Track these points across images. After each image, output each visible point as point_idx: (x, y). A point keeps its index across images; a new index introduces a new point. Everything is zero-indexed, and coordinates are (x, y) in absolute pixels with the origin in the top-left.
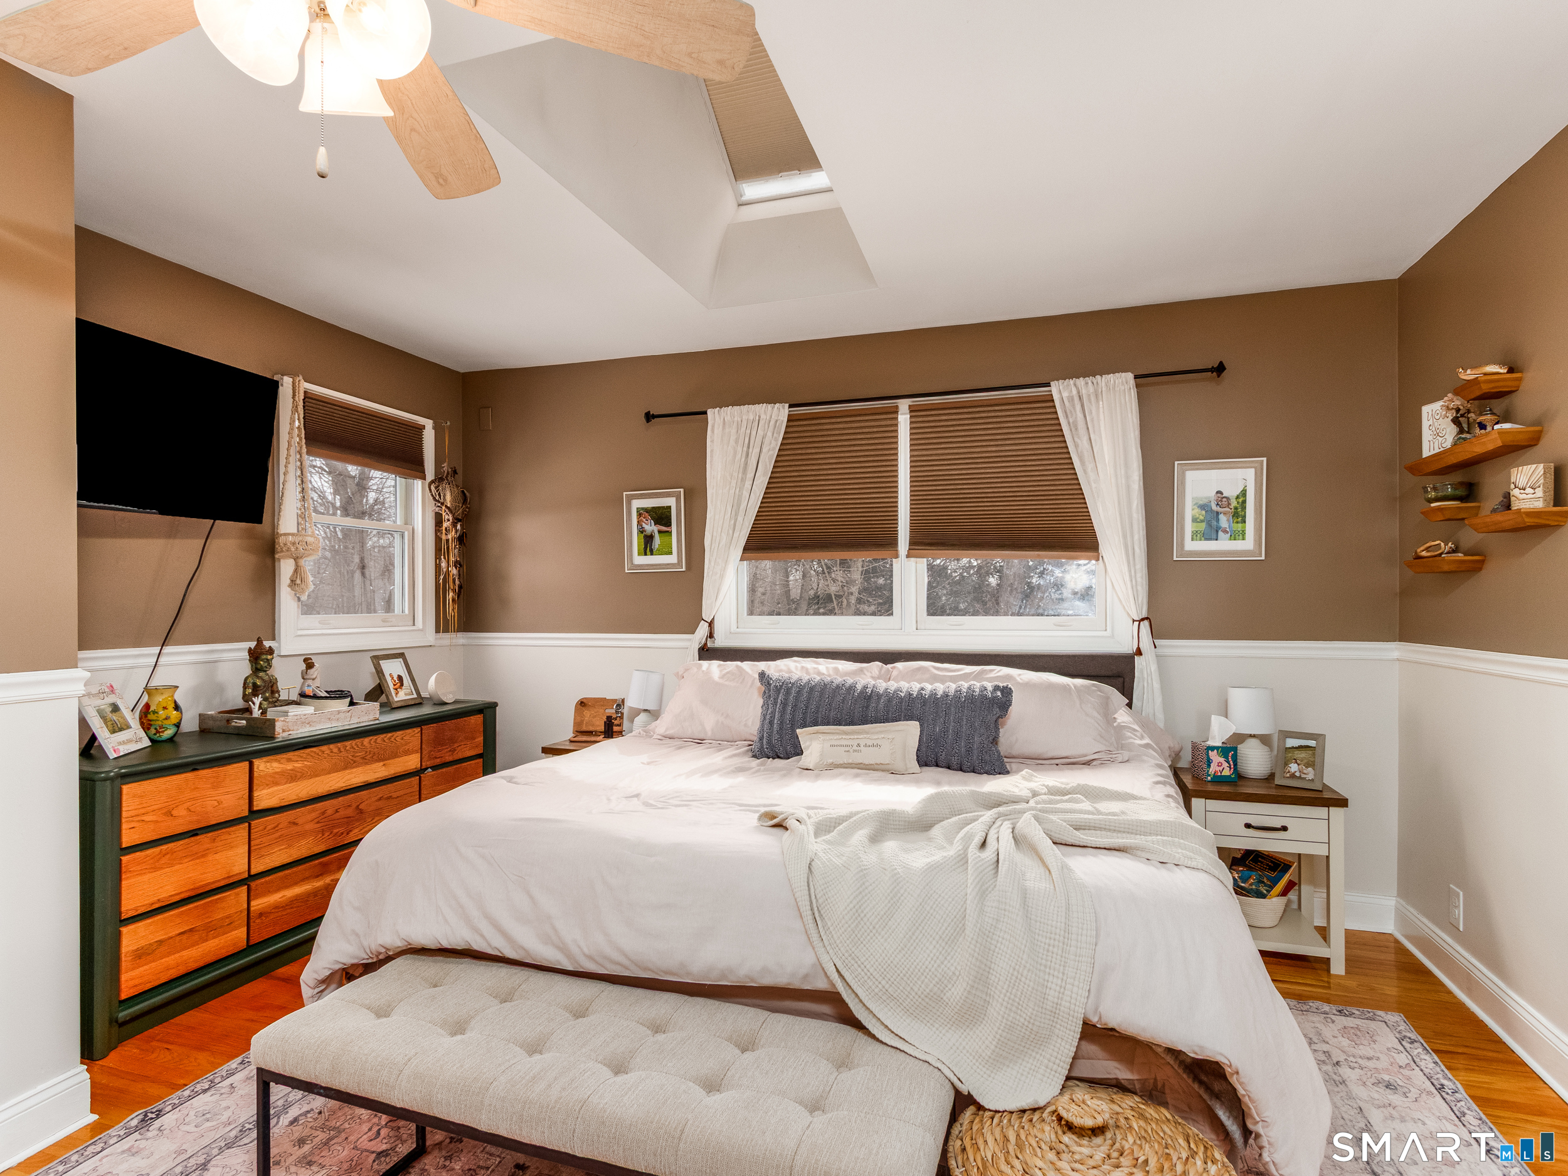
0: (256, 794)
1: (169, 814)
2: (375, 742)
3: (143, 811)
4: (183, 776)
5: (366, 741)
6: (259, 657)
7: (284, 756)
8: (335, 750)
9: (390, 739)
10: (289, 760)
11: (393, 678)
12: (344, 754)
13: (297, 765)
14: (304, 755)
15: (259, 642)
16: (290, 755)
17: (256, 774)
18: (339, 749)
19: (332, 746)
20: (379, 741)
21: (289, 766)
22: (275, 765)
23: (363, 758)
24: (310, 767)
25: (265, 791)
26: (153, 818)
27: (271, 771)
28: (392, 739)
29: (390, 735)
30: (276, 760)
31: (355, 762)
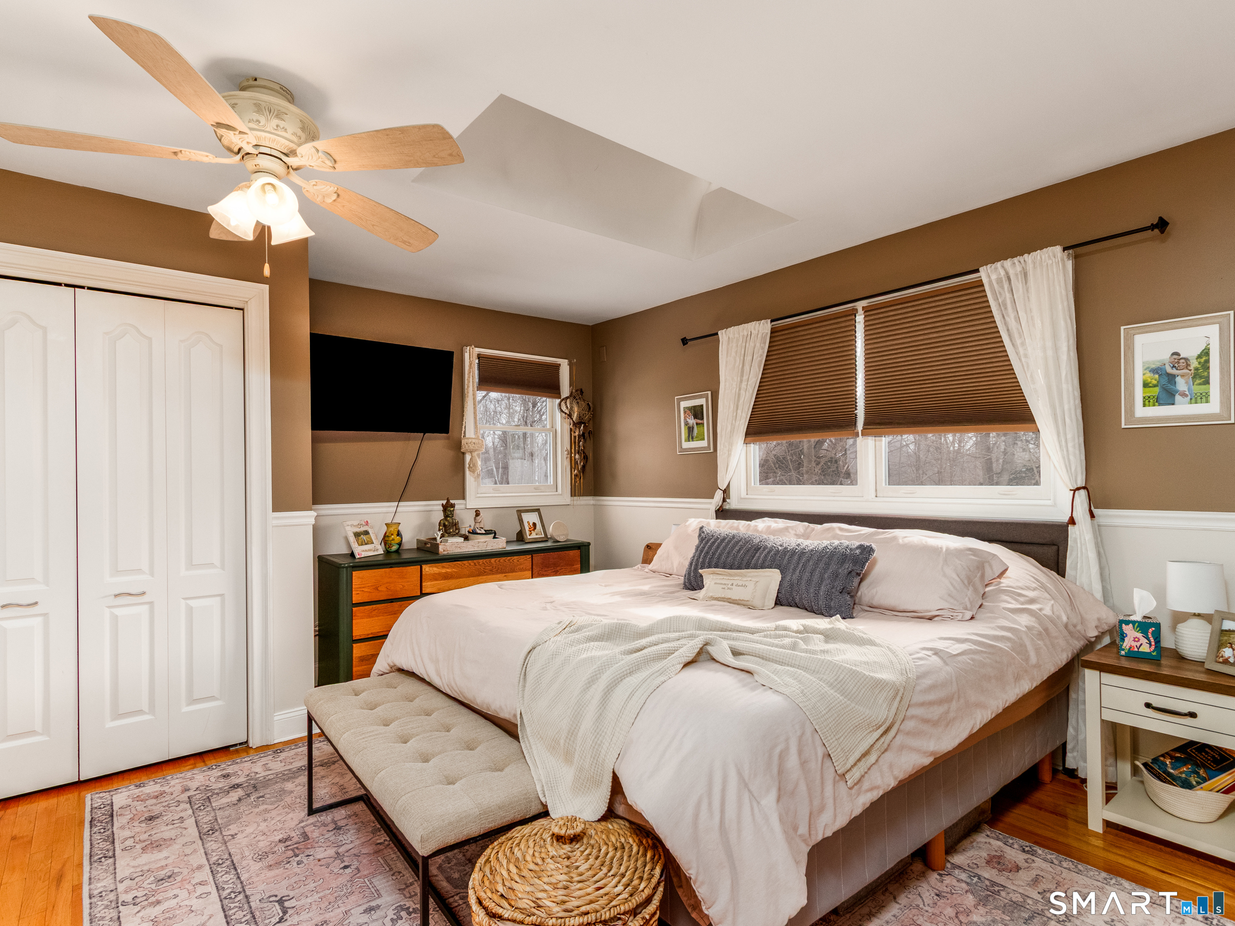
0: (424, 584)
1: (377, 589)
2: (499, 561)
3: (363, 586)
4: (383, 570)
5: (493, 560)
6: (448, 509)
7: (440, 564)
8: (472, 564)
9: (509, 560)
10: (443, 567)
11: (529, 524)
12: (478, 567)
13: (448, 570)
14: (453, 565)
15: (448, 500)
16: (444, 564)
17: (423, 573)
18: (475, 564)
19: (470, 561)
20: (501, 561)
21: (444, 571)
22: (435, 569)
23: (491, 570)
24: (456, 572)
25: (429, 583)
26: (369, 590)
27: (432, 572)
28: (511, 561)
29: (509, 558)
30: (436, 567)
31: (485, 572)
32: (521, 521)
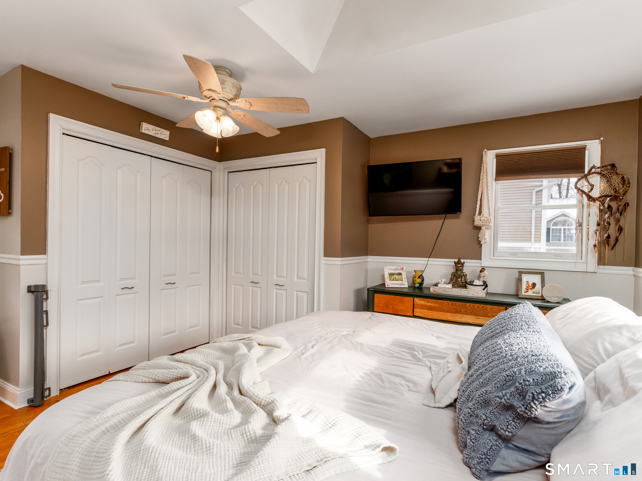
0: (415, 310)
1: (387, 306)
2: (473, 306)
3: (379, 303)
4: (391, 296)
5: (468, 304)
7: (426, 300)
8: (450, 304)
9: (483, 307)
10: (428, 302)
11: (528, 284)
12: (455, 306)
13: (431, 304)
14: (435, 302)
15: (459, 260)
16: (429, 300)
17: (415, 303)
18: (452, 304)
19: (448, 302)
20: (475, 306)
21: (428, 304)
22: (422, 302)
23: (466, 311)
24: (437, 307)
25: (418, 310)
26: (382, 306)
27: (420, 303)
29: (483, 305)
30: (423, 300)
31: (461, 312)
32: (519, 280)
